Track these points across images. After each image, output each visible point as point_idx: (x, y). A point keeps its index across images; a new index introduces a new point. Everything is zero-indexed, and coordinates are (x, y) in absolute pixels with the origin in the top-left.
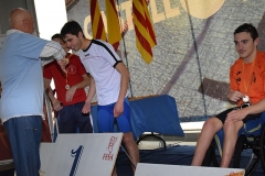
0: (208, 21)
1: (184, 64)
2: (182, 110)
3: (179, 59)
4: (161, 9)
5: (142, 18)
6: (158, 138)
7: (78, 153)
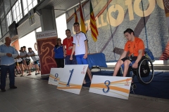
0: (117, 27)
1: (108, 42)
2: (107, 58)
3: (106, 40)
4: (100, 23)
5: (93, 26)
6: (98, 68)
7: (72, 71)
